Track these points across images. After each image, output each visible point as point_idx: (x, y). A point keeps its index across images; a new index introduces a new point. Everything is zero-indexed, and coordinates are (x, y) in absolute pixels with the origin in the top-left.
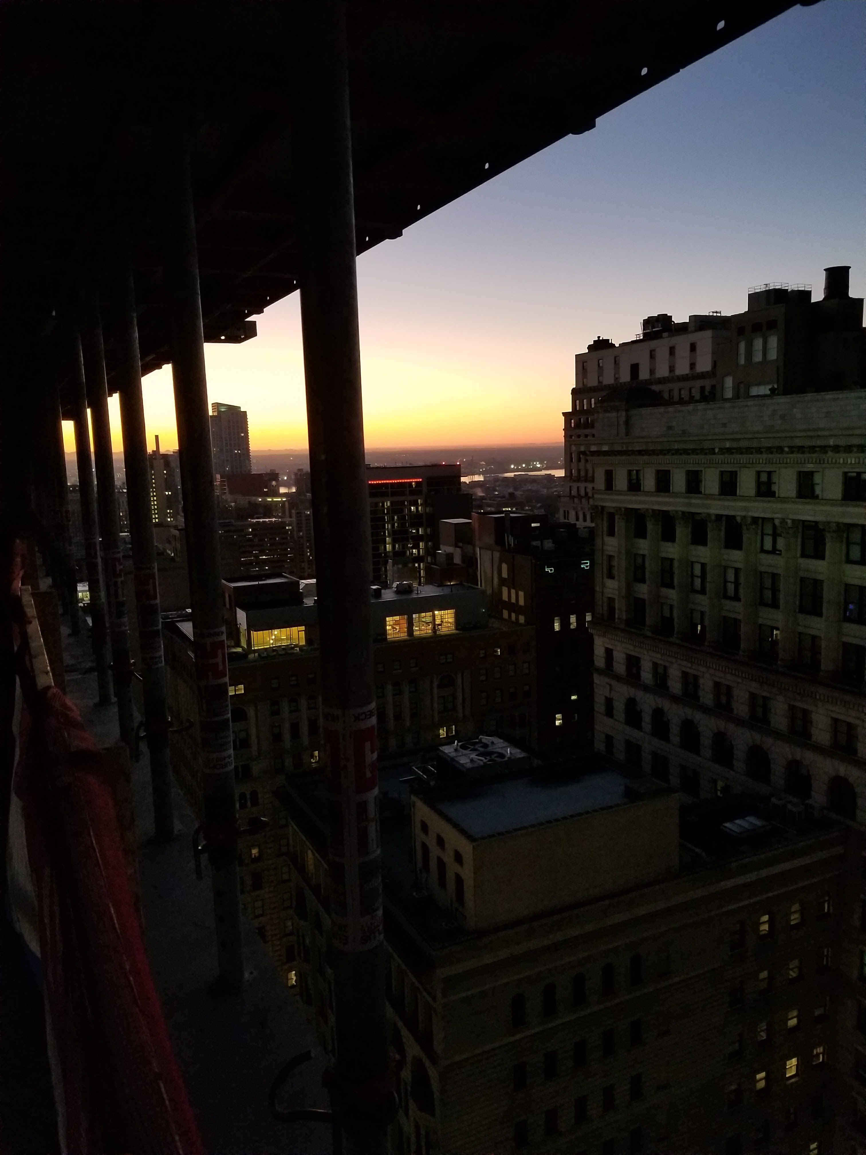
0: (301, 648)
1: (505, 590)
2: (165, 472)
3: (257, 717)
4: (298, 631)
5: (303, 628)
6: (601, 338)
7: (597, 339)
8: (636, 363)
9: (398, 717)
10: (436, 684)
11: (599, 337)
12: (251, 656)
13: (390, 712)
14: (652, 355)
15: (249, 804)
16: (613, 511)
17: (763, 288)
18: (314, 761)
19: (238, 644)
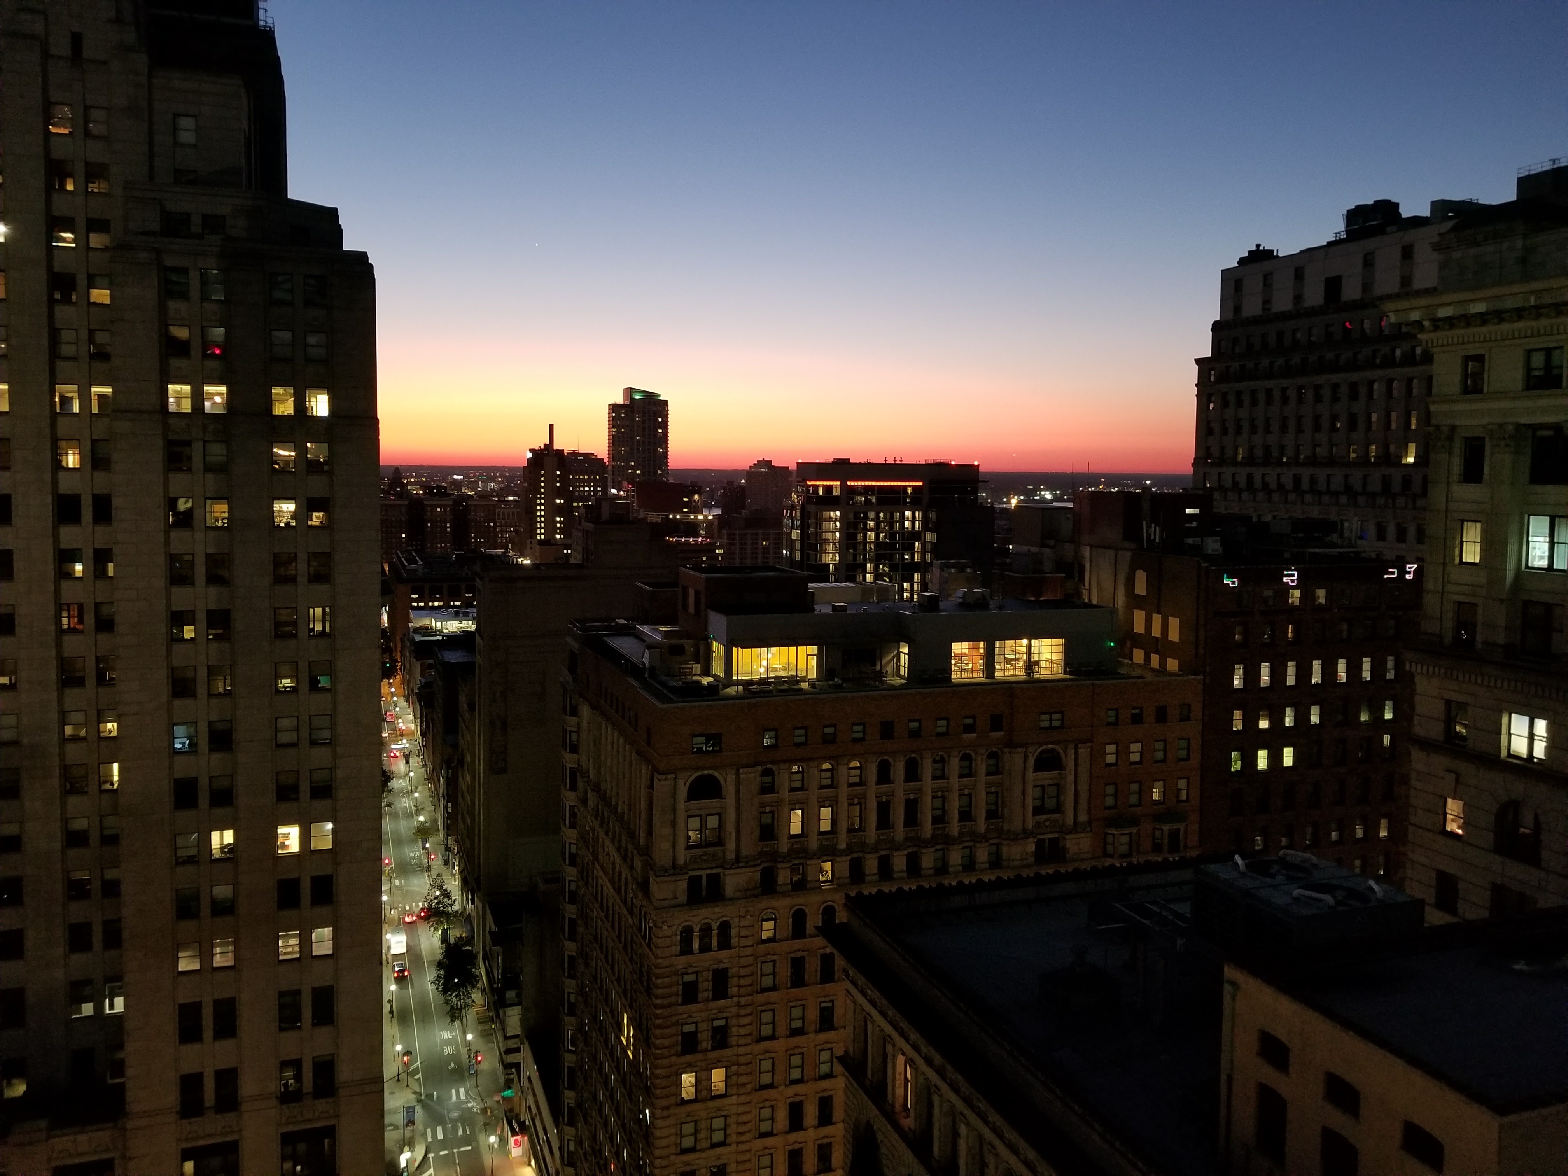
0: (812, 683)
1: (1139, 616)
2: (558, 473)
3: (738, 792)
4: (808, 655)
5: (814, 649)
6: (1261, 248)
7: (1254, 248)
8: (1335, 274)
9: (966, 816)
10: (1031, 761)
11: (1258, 246)
12: (732, 691)
13: (954, 806)
14: (1368, 262)
15: (715, 943)
16: (1479, 433)
17: (1547, 167)
18: (824, 879)
19: (707, 672)
